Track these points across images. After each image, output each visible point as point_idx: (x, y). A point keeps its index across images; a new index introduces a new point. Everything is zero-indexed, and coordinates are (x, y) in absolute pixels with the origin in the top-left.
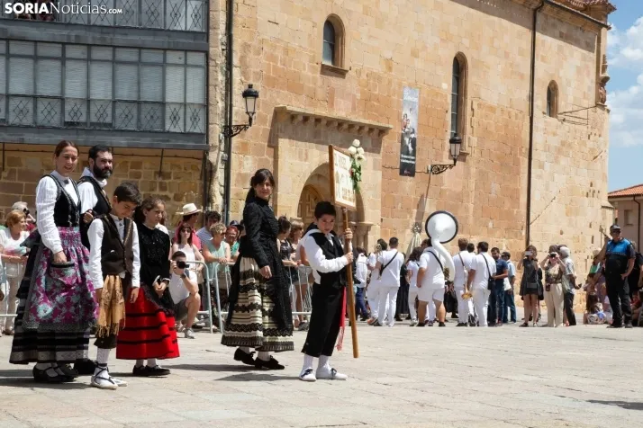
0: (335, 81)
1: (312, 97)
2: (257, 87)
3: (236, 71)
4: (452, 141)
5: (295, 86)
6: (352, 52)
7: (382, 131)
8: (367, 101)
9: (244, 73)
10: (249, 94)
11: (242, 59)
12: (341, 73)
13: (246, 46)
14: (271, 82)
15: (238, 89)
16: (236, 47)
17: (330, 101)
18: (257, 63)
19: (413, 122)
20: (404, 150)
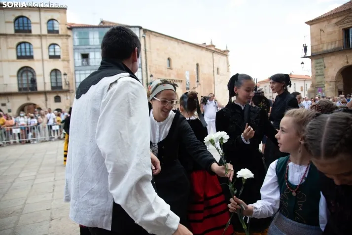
0: (170, 71)
1: (165, 75)
2: (153, 74)
3: (148, 71)
4: (198, 82)
5: (162, 73)
6: (173, 65)
7: (181, 81)
8: (178, 75)
9: (150, 72)
10: (151, 76)
11: (150, 69)
12: (171, 69)
13: (150, 66)
14: (156, 73)
15: (149, 75)
16: (148, 66)
17: (170, 75)
18: (153, 69)
19: (188, 78)
20: (187, 85)
